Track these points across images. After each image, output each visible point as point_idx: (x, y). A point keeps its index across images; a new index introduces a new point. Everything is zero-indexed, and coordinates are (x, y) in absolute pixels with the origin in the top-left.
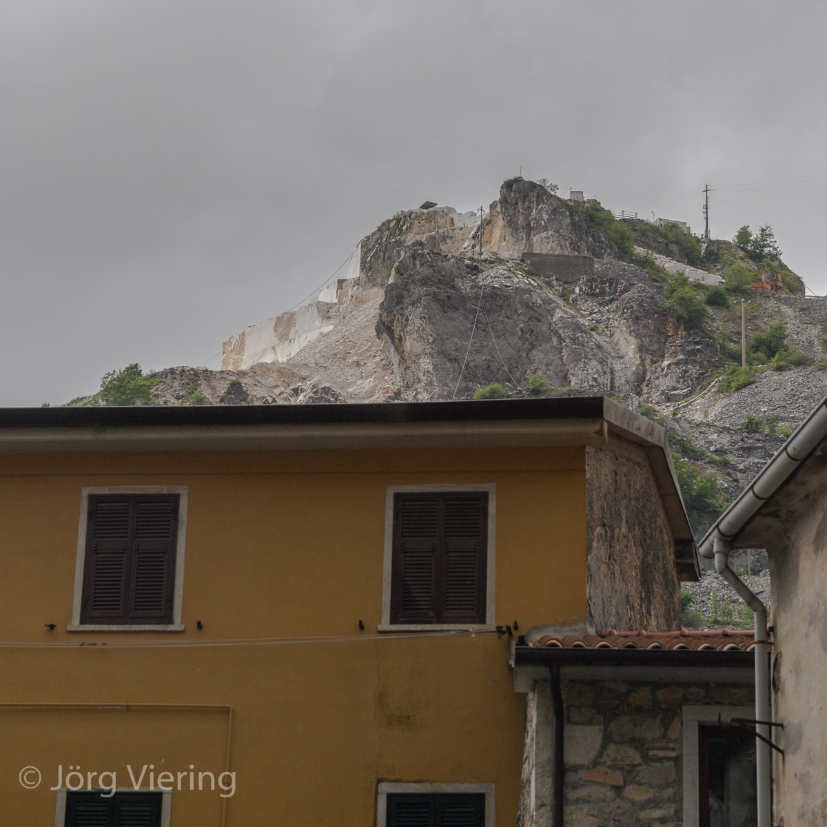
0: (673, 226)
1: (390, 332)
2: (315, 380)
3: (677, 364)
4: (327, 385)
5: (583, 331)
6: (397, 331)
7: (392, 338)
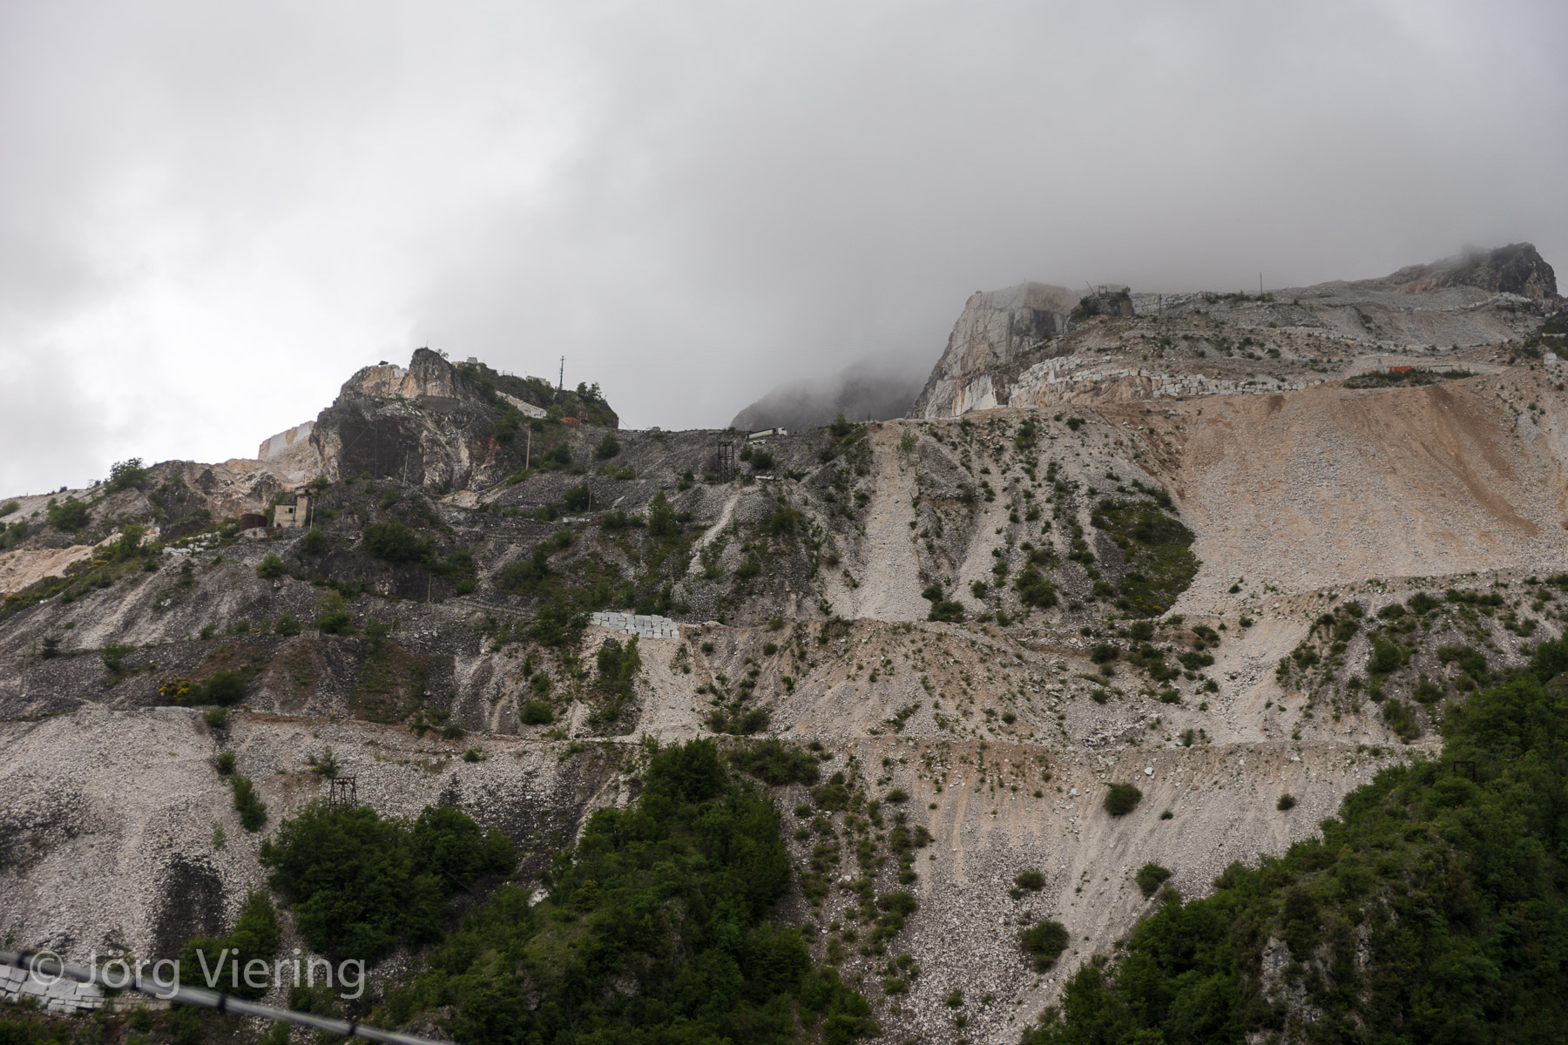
0: (537, 381)
1: (318, 442)
2: (264, 471)
3: (491, 467)
4: (270, 473)
5: (439, 445)
6: (322, 442)
7: (319, 446)
